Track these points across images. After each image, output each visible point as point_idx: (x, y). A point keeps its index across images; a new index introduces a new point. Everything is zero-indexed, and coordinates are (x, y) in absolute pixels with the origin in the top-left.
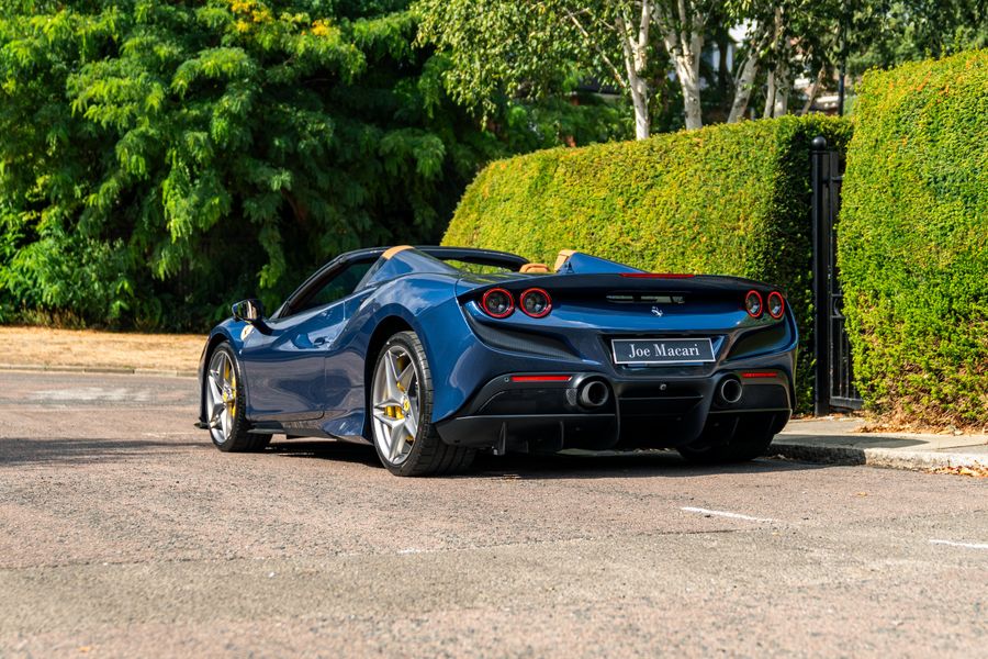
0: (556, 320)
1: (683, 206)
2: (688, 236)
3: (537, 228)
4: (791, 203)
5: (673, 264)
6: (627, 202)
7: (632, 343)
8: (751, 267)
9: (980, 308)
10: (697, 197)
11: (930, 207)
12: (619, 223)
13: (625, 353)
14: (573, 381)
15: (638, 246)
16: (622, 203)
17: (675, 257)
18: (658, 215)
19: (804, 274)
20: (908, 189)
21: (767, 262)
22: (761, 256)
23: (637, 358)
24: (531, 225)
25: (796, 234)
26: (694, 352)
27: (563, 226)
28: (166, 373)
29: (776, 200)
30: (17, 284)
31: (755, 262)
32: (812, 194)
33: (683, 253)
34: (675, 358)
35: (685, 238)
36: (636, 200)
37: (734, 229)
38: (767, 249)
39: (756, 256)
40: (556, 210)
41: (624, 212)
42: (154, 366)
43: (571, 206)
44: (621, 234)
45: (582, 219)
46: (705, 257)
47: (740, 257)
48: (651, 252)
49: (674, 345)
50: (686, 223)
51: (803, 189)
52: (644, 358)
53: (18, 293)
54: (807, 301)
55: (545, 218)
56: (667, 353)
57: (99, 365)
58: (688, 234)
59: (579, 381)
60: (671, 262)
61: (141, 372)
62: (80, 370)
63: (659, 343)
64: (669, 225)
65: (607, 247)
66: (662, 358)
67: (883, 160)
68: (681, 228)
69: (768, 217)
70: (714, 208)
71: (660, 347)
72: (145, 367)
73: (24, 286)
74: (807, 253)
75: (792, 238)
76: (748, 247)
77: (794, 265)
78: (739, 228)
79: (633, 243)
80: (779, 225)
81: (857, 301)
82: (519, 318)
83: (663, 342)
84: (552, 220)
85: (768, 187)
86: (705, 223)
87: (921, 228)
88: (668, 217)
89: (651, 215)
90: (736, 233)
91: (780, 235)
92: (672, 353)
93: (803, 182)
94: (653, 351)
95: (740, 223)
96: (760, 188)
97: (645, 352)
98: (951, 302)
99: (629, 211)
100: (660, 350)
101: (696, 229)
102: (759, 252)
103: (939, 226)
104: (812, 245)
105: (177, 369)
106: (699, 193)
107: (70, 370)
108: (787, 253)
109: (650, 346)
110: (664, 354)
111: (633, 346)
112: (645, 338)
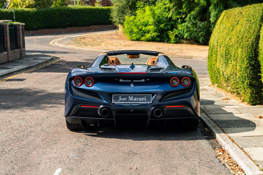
0: (94, 88)
7: (120, 96)
13: (117, 99)
14: (99, 108)
24: (218, 33)
26: (144, 99)
28: (200, 59)
30: (179, 34)
34: (136, 101)
40: (222, 29)
42: (198, 57)
49: (136, 97)
52: (124, 101)
53: (180, 35)
56: (133, 99)
57: (185, 56)
61: (194, 59)
62: (179, 58)
66: (131, 101)
71: (131, 97)
72: (196, 57)
73: (181, 34)
76: (249, 48)
82: (83, 87)
83: (132, 96)
84: (221, 33)
85: (258, 27)
92: (135, 99)
94: (128, 98)
96: (256, 28)
97: (124, 99)
100: (131, 98)
105: (203, 58)
107: (177, 58)
109: (127, 97)
110: (132, 100)
111: (120, 97)
112: (125, 94)
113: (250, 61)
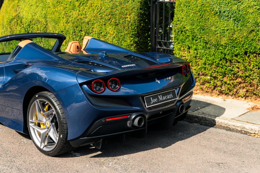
1: (103, 8)
2: (106, 18)
3: (44, 9)
4: (144, 9)
5: (101, 28)
6: (80, 4)
8: (133, 32)
9: (237, 59)
10: (109, 5)
11: (218, 22)
12: (78, 11)
13: (149, 102)
14: (130, 117)
15: (87, 20)
16: (78, 4)
17: (102, 25)
18: (94, 10)
19: (148, 33)
20: (208, 14)
21: (138, 30)
22: (136, 28)
23: (154, 103)
24: (41, 8)
25: (145, 20)
26: (171, 96)
27: (54, 10)
29: (141, 9)
31: (134, 30)
32: (150, 6)
33: (105, 24)
34: (166, 100)
35: (105, 19)
36: (83, 4)
37: (125, 18)
38: (138, 25)
39: (134, 28)
40: (51, 4)
41: (79, 7)
43: (57, 3)
44: (79, 15)
45: (62, 8)
46: (114, 26)
47: (129, 28)
48: (92, 23)
49: (164, 95)
50: (105, 14)
51: (148, 4)
52: (156, 103)
54: (149, 42)
55: (46, 6)
58: (107, 18)
59: (133, 117)
60: (100, 27)
63: (160, 95)
64: (98, 14)
65: (73, 19)
67: (195, 2)
68: (104, 16)
69: (138, 15)
70: (116, 10)
74: (149, 26)
75: (144, 21)
76: (131, 25)
77: (144, 30)
78: (128, 18)
79: (84, 19)
80: (141, 17)
81: (180, 49)
84: (50, 7)
85: (137, 4)
86: (113, 15)
87: (213, 28)
88: (98, 11)
89: (91, 9)
90: (127, 19)
91: (141, 20)
92: (164, 98)
93: (148, 2)
94: (158, 98)
95: (128, 16)
96: (134, 4)
97: (156, 100)
98: (225, 55)
99: (81, 7)
100: (161, 98)
101: (110, 16)
102: (135, 27)
103: (222, 29)
104: (150, 23)
106: (110, 4)
108: (143, 26)
110: (162, 100)
111: (151, 98)
112: (155, 94)
113: (134, 38)
